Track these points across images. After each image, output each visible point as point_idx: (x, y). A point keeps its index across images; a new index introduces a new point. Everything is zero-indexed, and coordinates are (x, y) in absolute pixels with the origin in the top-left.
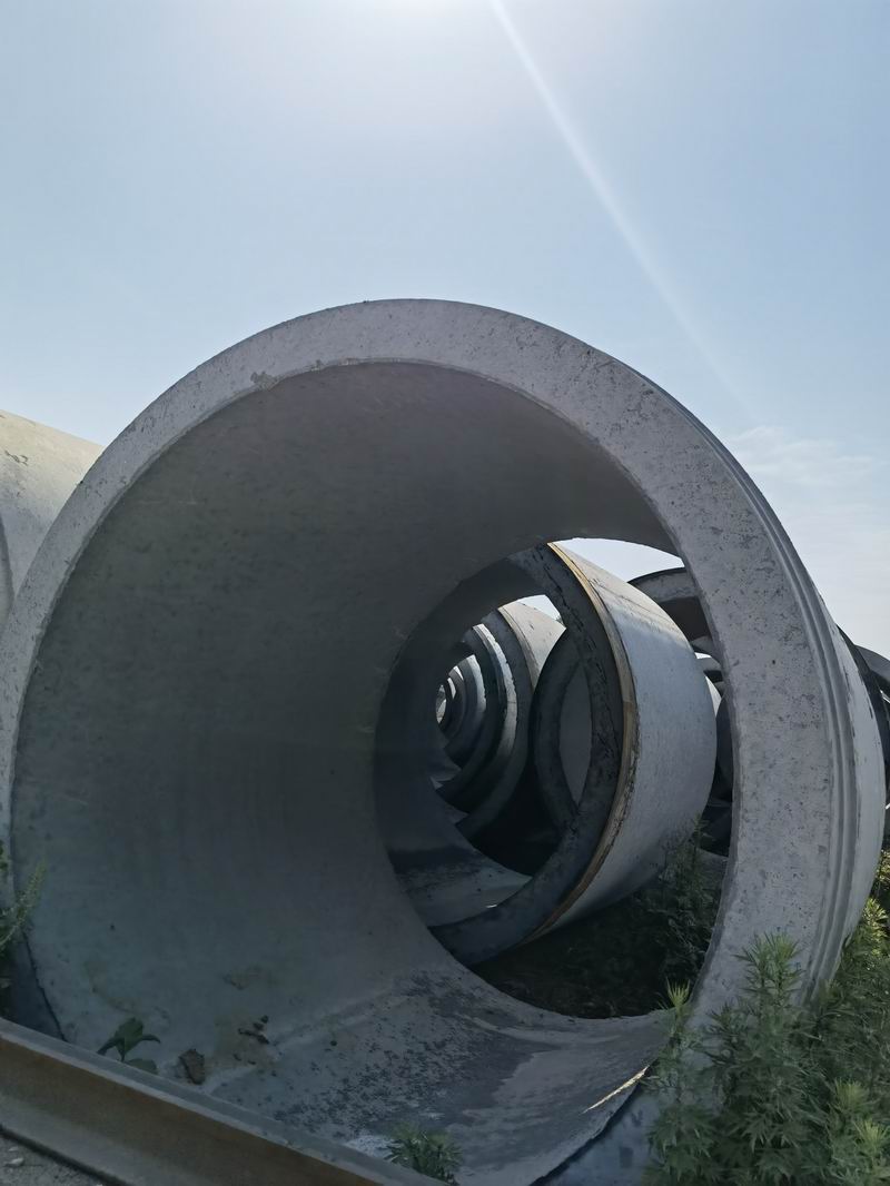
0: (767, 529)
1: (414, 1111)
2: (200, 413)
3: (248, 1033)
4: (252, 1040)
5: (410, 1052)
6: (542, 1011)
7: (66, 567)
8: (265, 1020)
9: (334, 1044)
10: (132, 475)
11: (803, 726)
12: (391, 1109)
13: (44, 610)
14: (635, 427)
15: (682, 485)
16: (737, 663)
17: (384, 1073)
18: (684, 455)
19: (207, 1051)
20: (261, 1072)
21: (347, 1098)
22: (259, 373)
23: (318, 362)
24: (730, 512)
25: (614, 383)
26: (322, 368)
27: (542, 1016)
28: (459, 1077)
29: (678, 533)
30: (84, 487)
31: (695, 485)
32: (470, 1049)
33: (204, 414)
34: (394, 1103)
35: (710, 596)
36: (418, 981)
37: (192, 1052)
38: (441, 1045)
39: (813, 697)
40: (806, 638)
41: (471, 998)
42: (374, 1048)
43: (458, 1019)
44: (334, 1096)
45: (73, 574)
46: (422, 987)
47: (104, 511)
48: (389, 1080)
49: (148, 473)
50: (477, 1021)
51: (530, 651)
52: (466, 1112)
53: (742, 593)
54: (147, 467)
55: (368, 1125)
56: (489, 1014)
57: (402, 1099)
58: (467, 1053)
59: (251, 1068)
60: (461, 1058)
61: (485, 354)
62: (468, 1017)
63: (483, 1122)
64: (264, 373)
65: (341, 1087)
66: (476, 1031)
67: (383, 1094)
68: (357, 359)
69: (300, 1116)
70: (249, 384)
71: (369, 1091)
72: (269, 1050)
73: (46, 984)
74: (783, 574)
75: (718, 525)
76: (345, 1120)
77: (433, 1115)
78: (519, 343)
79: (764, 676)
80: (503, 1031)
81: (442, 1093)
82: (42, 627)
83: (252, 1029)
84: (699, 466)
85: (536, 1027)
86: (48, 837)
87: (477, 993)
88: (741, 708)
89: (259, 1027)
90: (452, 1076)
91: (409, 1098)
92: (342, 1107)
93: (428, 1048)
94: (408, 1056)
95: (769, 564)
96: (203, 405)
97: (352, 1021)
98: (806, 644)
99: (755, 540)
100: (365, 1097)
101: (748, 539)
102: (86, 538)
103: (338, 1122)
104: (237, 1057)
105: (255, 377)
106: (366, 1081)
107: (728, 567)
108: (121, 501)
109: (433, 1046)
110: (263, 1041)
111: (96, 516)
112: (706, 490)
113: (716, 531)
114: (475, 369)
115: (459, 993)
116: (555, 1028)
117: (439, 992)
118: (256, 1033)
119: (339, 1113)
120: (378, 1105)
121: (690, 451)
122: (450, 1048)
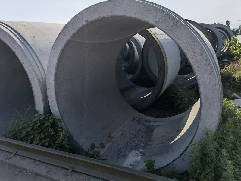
0: (206, 51)
1: (139, 144)
2: (75, 30)
3: (109, 137)
4: (110, 138)
5: (135, 132)
6: (155, 118)
7: (55, 66)
8: (111, 133)
9: (123, 134)
10: (64, 45)
11: (214, 90)
12: (136, 145)
13: (53, 74)
14: (175, 30)
15: (187, 42)
16: (200, 79)
17: (132, 138)
18: (187, 36)
19: (104, 142)
20: (113, 143)
21: (128, 144)
22: (86, 20)
23: (100, 17)
24: (198, 48)
25: (170, 19)
26: (101, 18)
27: (155, 119)
28: (145, 136)
29: (187, 53)
30: (53, 48)
31: (190, 42)
32: (145, 129)
33: (76, 31)
34: (136, 143)
35: (194, 66)
36: (133, 118)
37: (101, 143)
38: (140, 130)
39: (216, 85)
40: (215, 73)
41: (143, 119)
42: (129, 133)
43: (142, 124)
44: (126, 144)
45: (57, 67)
46: (134, 119)
47: (60, 53)
48: (134, 139)
49: (67, 44)
50: (145, 123)
51: (140, 43)
52: (148, 143)
53: (201, 65)
54: (66, 43)
55: (133, 149)
56: (147, 121)
57: (137, 142)
58: (145, 130)
59: (111, 143)
60: (144, 131)
61: (139, 13)
62: (143, 123)
63: (152, 145)
64: (87, 20)
65: (126, 142)
66: (145, 125)
67: (134, 142)
68: (109, 16)
69: (122, 150)
70: (85, 23)
71: (131, 142)
72: (113, 139)
73: (75, 139)
74: (210, 61)
75: (195, 51)
76: (129, 148)
77: (143, 144)
78: (147, 10)
79: (206, 81)
80: (150, 124)
81: (143, 140)
82: (54, 78)
83: (109, 136)
84: (190, 38)
85: (155, 122)
86: (67, 114)
87: (143, 117)
88: (201, 87)
89: (110, 135)
90: (144, 135)
91: (138, 142)
92: (128, 146)
93: (138, 131)
94: (135, 133)
95: (207, 59)
96: (75, 28)
97: (124, 129)
98: (215, 75)
99: (203, 54)
100: (131, 143)
101: (202, 54)
102: (57, 59)
103: (128, 149)
104: (108, 142)
105: (86, 21)
106: (130, 140)
107: (198, 60)
108: (63, 51)
109: (139, 130)
110: (112, 137)
111: (58, 55)
112: (192, 43)
113: (195, 52)
114: (137, 17)
115: (140, 118)
116: (159, 121)
117: (137, 119)
118: (110, 136)
119: (128, 147)
120: (133, 144)
121: (188, 35)
122: (142, 130)
